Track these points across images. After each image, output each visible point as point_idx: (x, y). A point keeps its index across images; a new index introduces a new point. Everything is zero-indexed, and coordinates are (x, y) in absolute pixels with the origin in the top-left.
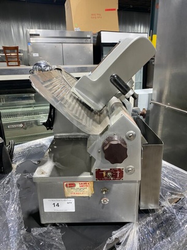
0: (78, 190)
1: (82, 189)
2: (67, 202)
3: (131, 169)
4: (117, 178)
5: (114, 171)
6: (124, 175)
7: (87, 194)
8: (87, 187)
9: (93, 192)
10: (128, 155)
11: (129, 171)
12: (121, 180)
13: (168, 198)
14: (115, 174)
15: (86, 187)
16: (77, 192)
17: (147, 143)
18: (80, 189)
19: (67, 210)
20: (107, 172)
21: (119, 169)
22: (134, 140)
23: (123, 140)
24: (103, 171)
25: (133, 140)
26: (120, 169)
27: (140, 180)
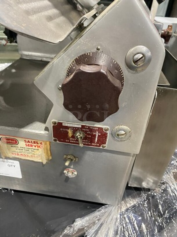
0: (23, 151)
1: (30, 150)
2: (7, 164)
3: (123, 132)
4: (94, 143)
5: (89, 131)
6: (107, 140)
7: (39, 158)
8: (39, 148)
9: (51, 158)
10: (120, 106)
11: (118, 135)
12: (101, 147)
13: (173, 171)
14: (90, 136)
15: (36, 148)
16: (22, 153)
17: (168, 84)
18: (26, 149)
19: (9, 175)
20: (75, 130)
21: (99, 128)
22: (142, 73)
23: (117, 67)
24: (67, 128)
25: (143, 70)
26: (102, 129)
27: (138, 153)
